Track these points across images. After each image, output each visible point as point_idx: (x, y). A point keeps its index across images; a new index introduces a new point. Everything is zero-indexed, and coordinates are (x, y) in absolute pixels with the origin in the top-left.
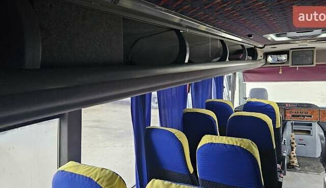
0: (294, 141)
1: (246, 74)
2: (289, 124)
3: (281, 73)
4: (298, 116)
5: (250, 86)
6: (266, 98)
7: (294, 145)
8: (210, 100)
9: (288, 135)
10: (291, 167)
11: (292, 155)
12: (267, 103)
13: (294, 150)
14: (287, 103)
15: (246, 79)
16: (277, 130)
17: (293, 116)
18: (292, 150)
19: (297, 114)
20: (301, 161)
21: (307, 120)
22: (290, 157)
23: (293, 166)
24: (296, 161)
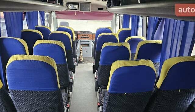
0: (82, 49)
1: (57, 14)
2: (79, 41)
3: (75, 14)
4: (84, 37)
5: (59, 21)
6: (68, 26)
7: (81, 52)
8: (37, 26)
9: (79, 46)
10: (80, 62)
11: (81, 56)
12: (69, 28)
13: (82, 53)
14: (79, 31)
15: (57, 17)
16: (73, 42)
17: (81, 37)
18: (81, 54)
19: (83, 37)
20: (85, 58)
21: (87, 39)
22: (80, 57)
23: (81, 62)
24: (82, 59)
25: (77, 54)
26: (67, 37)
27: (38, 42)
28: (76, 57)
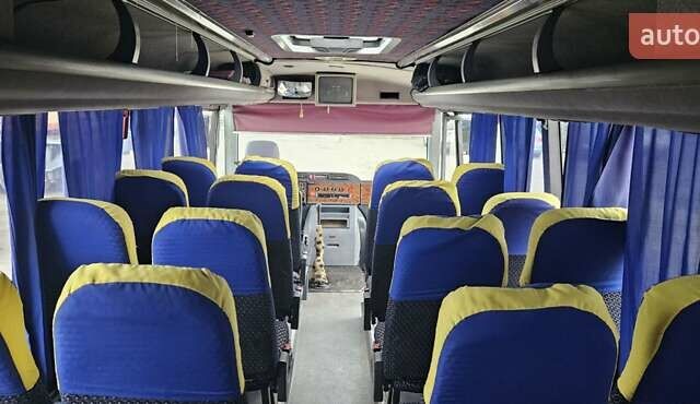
0: (321, 239)
1: (239, 116)
2: (313, 209)
3: (302, 116)
4: (328, 196)
5: (246, 139)
6: (276, 156)
7: (320, 246)
8: (171, 158)
9: (312, 228)
10: (315, 285)
11: (318, 264)
12: (278, 164)
13: (321, 254)
14: (312, 174)
15: (238, 127)
16: (293, 213)
17: (320, 195)
18: (318, 255)
19: (326, 192)
20: (332, 272)
21: (341, 202)
22: (314, 267)
23: (319, 283)
24: (323, 274)
25: (305, 257)
26: (274, 193)
27: (171, 216)
28: (300, 266)
